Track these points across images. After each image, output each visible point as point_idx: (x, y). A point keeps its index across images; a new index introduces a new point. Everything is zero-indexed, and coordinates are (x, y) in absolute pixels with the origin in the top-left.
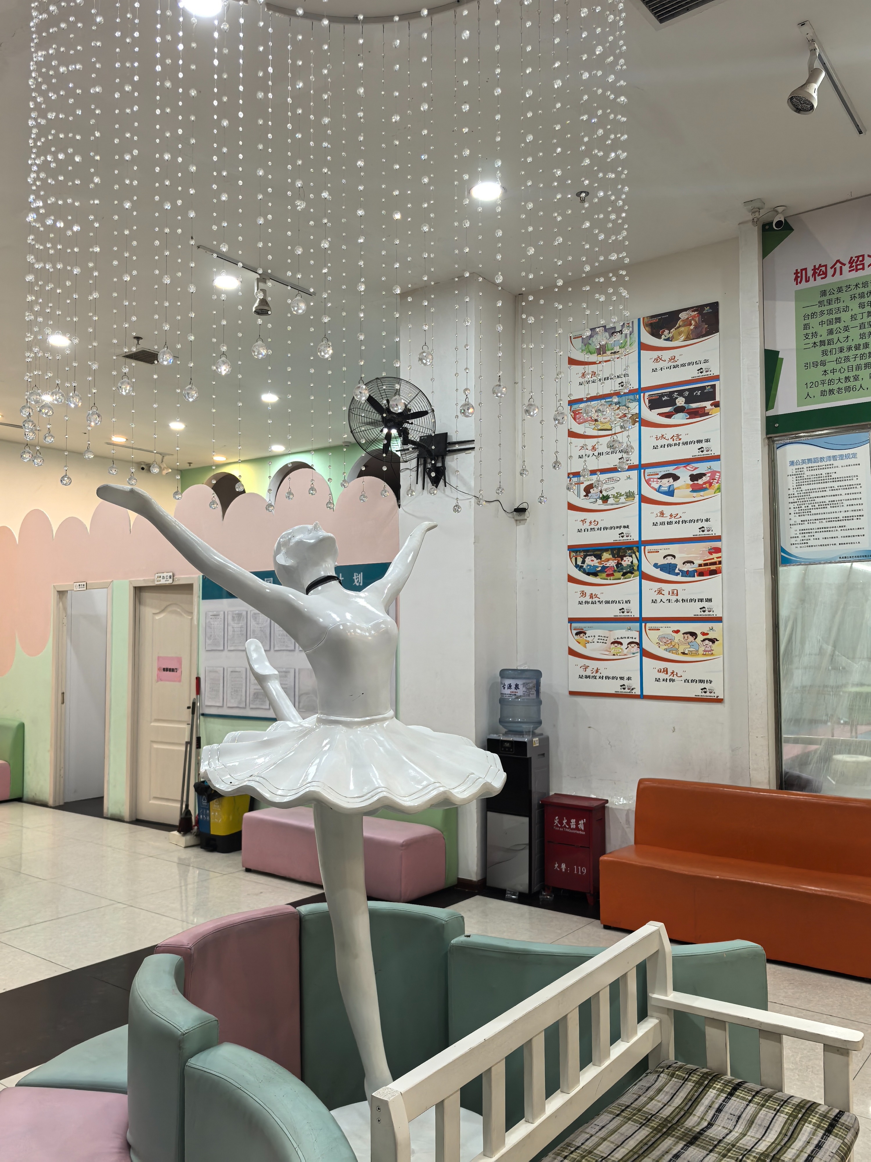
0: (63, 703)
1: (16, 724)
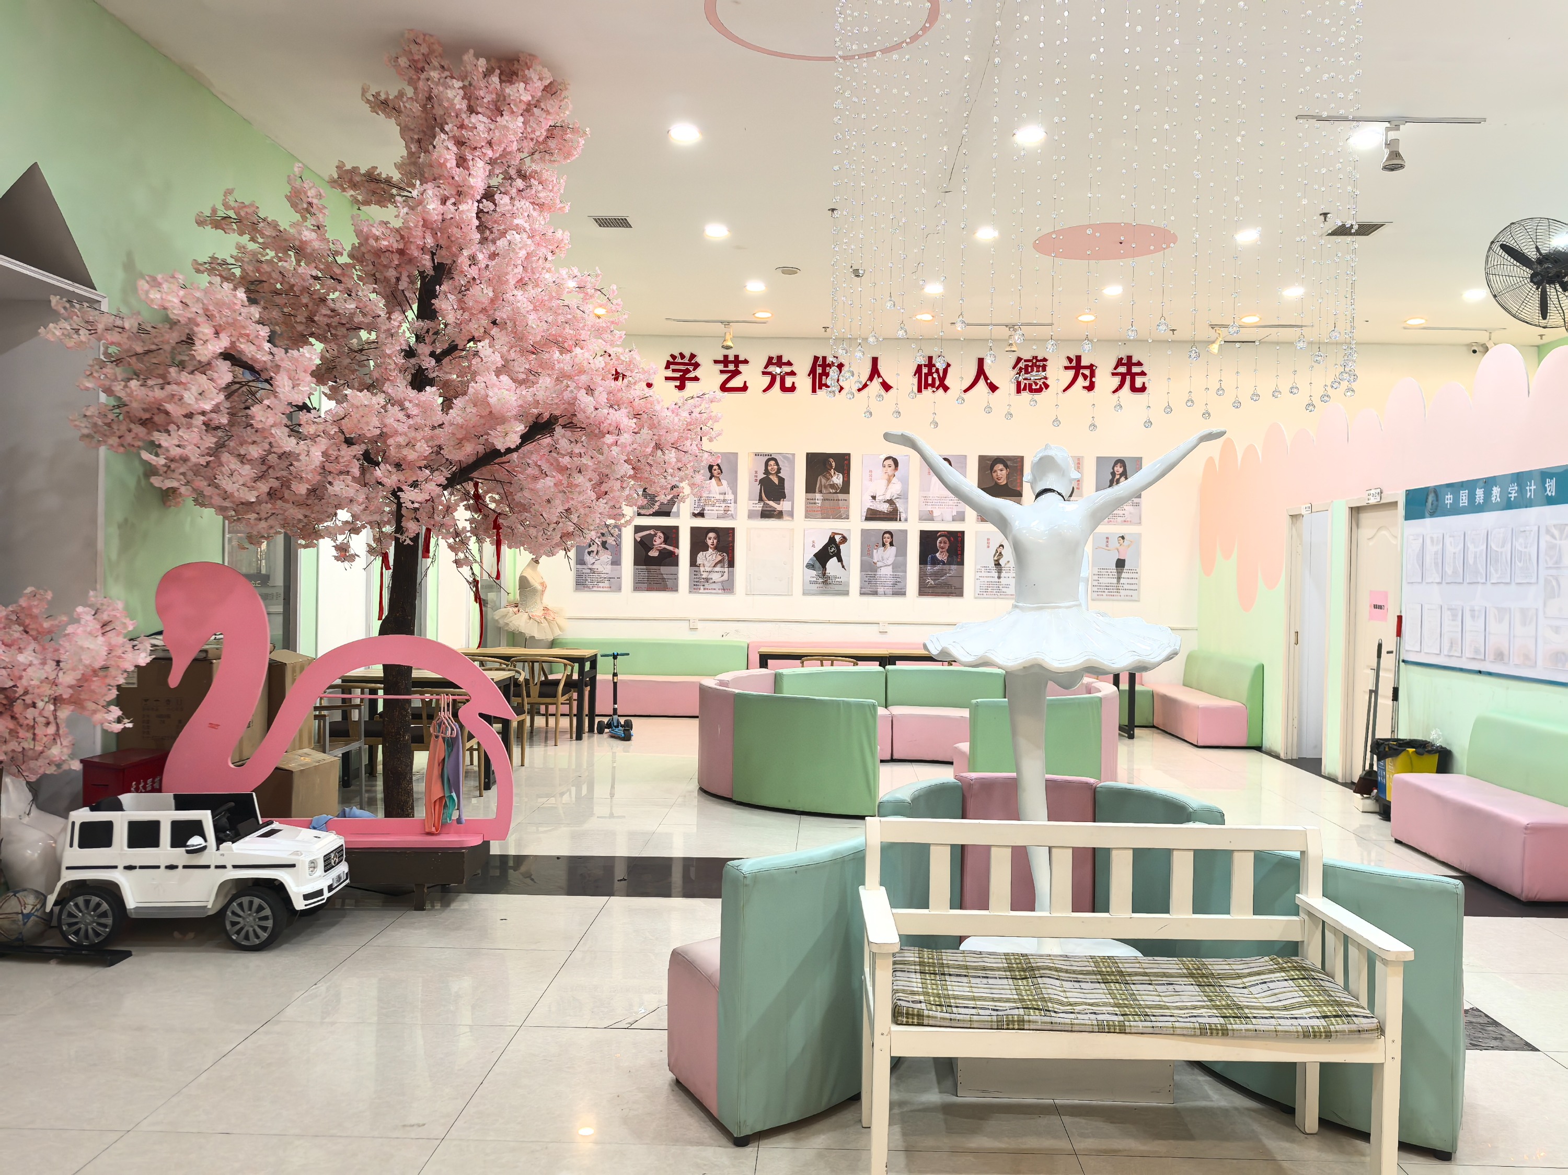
0: (1297, 643)
1: (1255, 664)
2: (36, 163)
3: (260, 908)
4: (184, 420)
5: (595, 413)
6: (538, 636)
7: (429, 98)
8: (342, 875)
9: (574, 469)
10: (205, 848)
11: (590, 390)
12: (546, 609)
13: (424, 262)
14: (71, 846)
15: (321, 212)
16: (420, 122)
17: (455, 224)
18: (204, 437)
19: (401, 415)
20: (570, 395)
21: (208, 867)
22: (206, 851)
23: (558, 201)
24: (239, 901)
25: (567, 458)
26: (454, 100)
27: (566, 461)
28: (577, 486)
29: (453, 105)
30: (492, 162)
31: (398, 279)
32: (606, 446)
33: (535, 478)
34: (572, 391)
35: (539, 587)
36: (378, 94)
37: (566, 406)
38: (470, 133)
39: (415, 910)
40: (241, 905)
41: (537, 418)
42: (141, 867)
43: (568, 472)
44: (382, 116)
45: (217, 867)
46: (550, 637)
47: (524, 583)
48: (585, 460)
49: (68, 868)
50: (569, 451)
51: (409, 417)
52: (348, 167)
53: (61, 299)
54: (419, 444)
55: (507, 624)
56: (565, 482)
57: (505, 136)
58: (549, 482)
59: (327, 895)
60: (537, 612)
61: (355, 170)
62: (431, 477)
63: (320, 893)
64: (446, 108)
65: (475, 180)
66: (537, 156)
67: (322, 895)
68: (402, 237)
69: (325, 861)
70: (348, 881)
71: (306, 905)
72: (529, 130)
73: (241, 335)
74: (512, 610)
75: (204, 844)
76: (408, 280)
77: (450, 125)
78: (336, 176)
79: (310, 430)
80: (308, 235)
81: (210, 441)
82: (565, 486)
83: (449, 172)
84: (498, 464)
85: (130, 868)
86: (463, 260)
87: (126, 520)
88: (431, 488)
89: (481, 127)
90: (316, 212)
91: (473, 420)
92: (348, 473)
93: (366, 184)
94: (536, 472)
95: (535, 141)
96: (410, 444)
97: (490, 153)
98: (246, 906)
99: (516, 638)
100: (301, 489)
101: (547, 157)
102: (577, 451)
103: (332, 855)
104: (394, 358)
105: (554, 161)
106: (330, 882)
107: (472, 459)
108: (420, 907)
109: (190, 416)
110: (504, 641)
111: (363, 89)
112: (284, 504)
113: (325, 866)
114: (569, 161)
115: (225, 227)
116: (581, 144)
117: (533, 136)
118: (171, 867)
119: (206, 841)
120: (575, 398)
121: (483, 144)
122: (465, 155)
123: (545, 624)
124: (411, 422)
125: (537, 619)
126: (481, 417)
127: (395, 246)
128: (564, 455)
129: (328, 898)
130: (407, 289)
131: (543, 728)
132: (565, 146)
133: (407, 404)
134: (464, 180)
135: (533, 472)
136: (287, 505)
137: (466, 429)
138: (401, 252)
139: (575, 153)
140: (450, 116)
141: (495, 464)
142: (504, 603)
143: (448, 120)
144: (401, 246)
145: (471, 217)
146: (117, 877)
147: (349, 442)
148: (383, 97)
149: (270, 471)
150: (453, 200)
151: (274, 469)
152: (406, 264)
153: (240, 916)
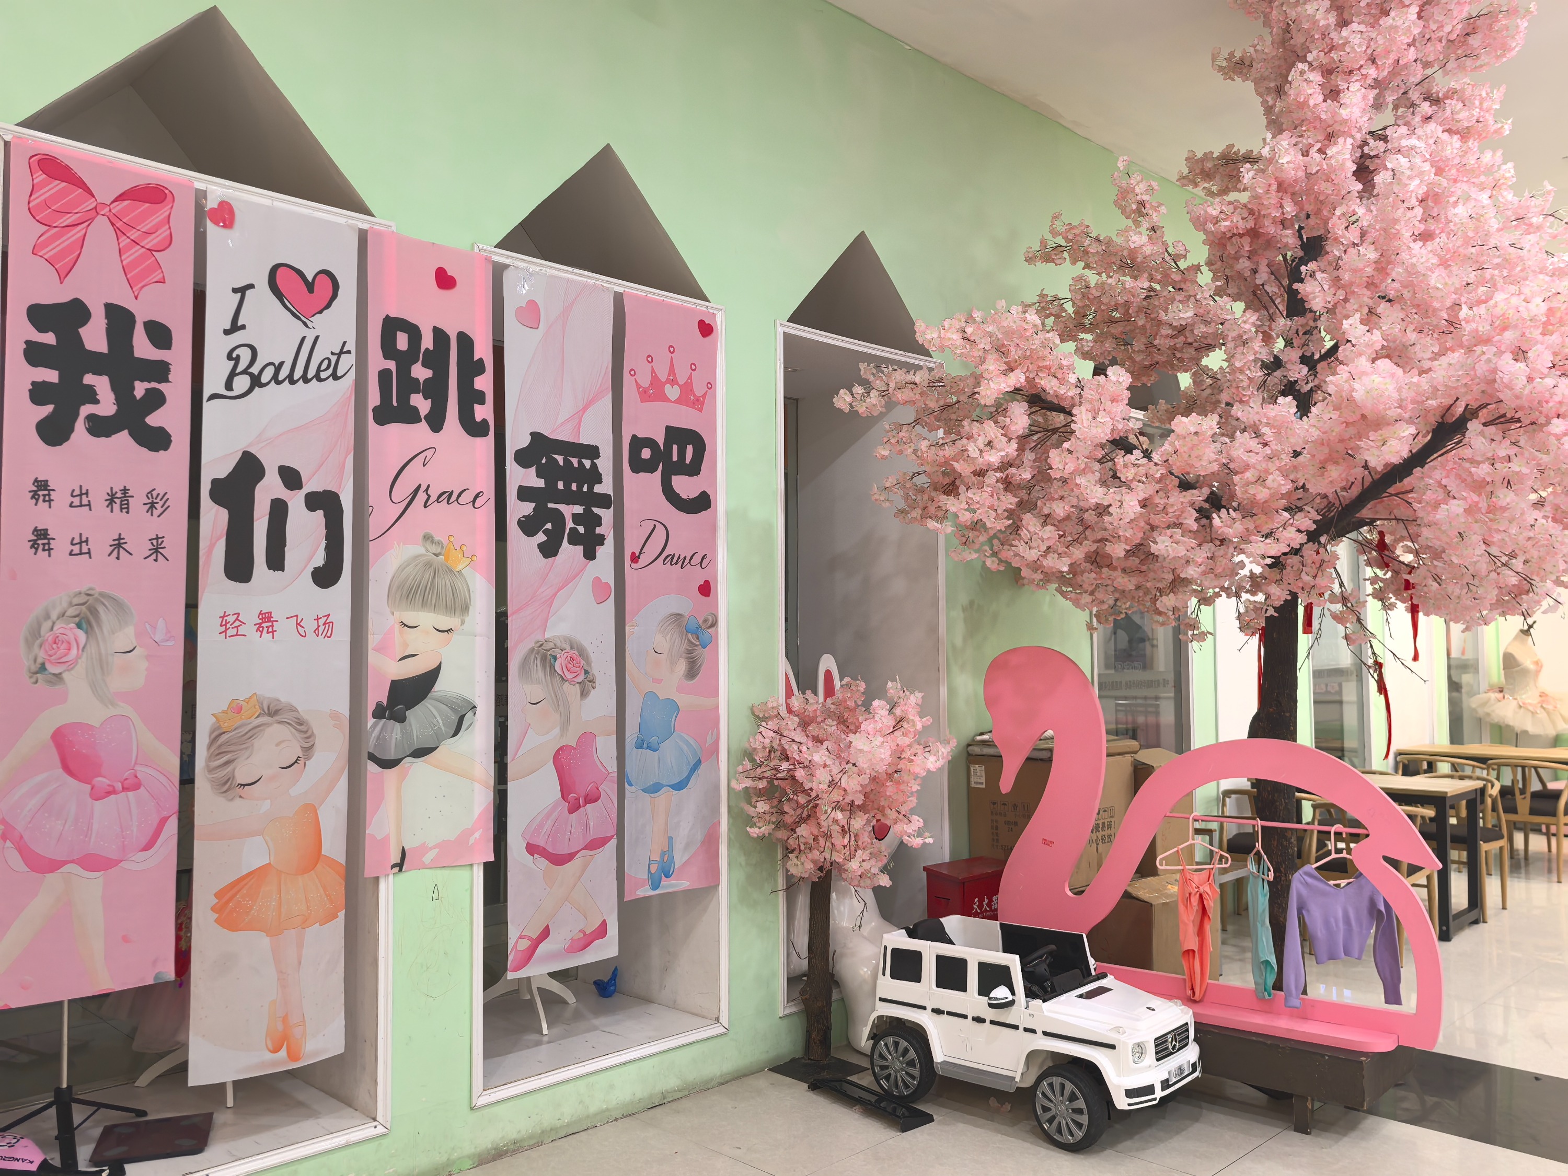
2: (863, 232)
3: (1073, 1098)
4: (975, 479)
5: (1529, 388)
6: (1531, 729)
7: (1287, 30)
8: (1186, 1067)
9: (1498, 483)
10: (1012, 1003)
11: (1520, 354)
12: (1543, 695)
13: (1285, 240)
14: (884, 974)
15: (1156, 211)
16: (1277, 63)
17: (1324, 178)
18: (1002, 498)
19: (1254, 444)
20: (1485, 367)
21: (1016, 1027)
22: (1014, 1007)
23: (1491, 122)
24: (1049, 1080)
25: (1485, 468)
26: (1315, 16)
27: (1483, 470)
28: (1504, 509)
29: (1315, 22)
30: (1378, 84)
31: (1255, 271)
32: (1553, 440)
33: (1436, 505)
34: (1489, 361)
35: (1532, 667)
36: (1232, 54)
37: (1483, 386)
38: (1342, 53)
39: (1296, 1130)
40: (1051, 1085)
41: (1442, 417)
42: (949, 1013)
43: (1489, 488)
44: (1238, 80)
45: (1026, 1030)
46: (1552, 732)
47: (1509, 662)
48: (1516, 466)
49: (881, 999)
50: (1490, 455)
51: (1265, 444)
52: (1199, 155)
53: (868, 365)
54: (1271, 477)
55: (1488, 714)
56: (1483, 505)
57: (1392, 40)
58: (1456, 507)
59: (1159, 1094)
60: (1529, 696)
61: (1207, 156)
62: (1291, 521)
63: (1150, 1090)
64: (1307, 31)
65: (1348, 110)
66: (1451, 65)
67: (1153, 1093)
68: (1251, 212)
69: (1156, 1046)
70: (1197, 1074)
71: (1129, 1105)
72: (1434, 27)
73: (1040, 369)
74: (1494, 696)
75: (1010, 998)
76: (1267, 269)
77: (1315, 53)
78: (1185, 171)
79: (1129, 474)
80: (1139, 240)
81: (1010, 501)
82: (1484, 511)
83: (1313, 113)
84: (1396, 495)
85: (938, 1011)
86: (1337, 226)
87: (972, 603)
88: (1290, 535)
89: (1356, 39)
90: (1150, 212)
91: (1337, 430)
92: (1179, 525)
93: (1221, 169)
94: (1441, 495)
95: (1444, 41)
96: (1261, 480)
97: (1372, 72)
98: (1057, 1088)
99: (1502, 733)
100: (1117, 550)
101: (1468, 62)
102: (1502, 453)
103: (1170, 1037)
104: (1248, 372)
105: (1481, 66)
106: (1165, 1076)
107: (1355, 491)
108: (1303, 1128)
109: (980, 473)
110: (1486, 735)
111: (1213, 55)
112: (1111, 572)
113: (1157, 1053)
114: (1505, 59)
115: (1054, 257)
116: (1522, 28)
117: (1441, 34)
118: (979, 1020)
119: (1013, 993)
120: (1494, 371)
121: (1362, 63)
122: (1338, 86)
123: (1542, 715)
124: (1268, 450)
125: (1531, 708)
126: (1347, 424)
127: (1242, 225)
128: (1479, 463)
129: (1161, 1098)
130: (1268, 281)
131: (1542, 853)
132: (1495, 39)
133: (1265, 430)
134: (1334, 114)
135: (1434, 496)
136: (1115, 574)
137: (1328, 445)
138: (1254, 233)
139: (1514, 45)
140: (1313, 40)
141: (1392, 495)
142: (1484, 686)
143: (1312, 47)
144: (1250, 224)
145: (1344, 160)
146: (924, 1019)
147: (1185, 485)
148: (1238, 54)
149: (1088, 532)
150: (1318, 146)
151: (1093, 530)
152: (1265, 249)
153: (1051, 1101)
